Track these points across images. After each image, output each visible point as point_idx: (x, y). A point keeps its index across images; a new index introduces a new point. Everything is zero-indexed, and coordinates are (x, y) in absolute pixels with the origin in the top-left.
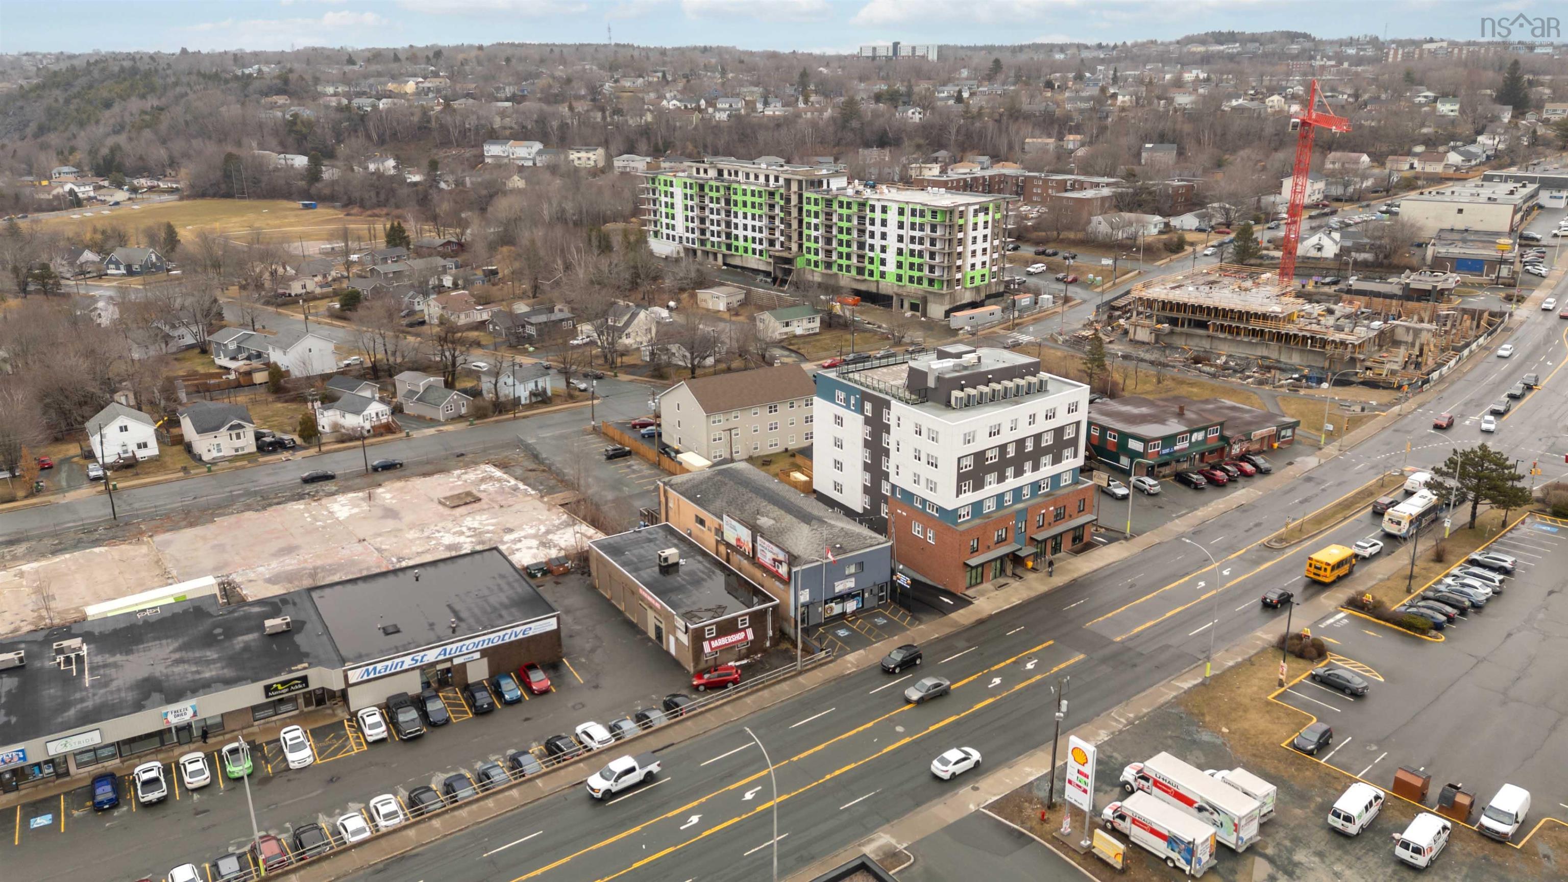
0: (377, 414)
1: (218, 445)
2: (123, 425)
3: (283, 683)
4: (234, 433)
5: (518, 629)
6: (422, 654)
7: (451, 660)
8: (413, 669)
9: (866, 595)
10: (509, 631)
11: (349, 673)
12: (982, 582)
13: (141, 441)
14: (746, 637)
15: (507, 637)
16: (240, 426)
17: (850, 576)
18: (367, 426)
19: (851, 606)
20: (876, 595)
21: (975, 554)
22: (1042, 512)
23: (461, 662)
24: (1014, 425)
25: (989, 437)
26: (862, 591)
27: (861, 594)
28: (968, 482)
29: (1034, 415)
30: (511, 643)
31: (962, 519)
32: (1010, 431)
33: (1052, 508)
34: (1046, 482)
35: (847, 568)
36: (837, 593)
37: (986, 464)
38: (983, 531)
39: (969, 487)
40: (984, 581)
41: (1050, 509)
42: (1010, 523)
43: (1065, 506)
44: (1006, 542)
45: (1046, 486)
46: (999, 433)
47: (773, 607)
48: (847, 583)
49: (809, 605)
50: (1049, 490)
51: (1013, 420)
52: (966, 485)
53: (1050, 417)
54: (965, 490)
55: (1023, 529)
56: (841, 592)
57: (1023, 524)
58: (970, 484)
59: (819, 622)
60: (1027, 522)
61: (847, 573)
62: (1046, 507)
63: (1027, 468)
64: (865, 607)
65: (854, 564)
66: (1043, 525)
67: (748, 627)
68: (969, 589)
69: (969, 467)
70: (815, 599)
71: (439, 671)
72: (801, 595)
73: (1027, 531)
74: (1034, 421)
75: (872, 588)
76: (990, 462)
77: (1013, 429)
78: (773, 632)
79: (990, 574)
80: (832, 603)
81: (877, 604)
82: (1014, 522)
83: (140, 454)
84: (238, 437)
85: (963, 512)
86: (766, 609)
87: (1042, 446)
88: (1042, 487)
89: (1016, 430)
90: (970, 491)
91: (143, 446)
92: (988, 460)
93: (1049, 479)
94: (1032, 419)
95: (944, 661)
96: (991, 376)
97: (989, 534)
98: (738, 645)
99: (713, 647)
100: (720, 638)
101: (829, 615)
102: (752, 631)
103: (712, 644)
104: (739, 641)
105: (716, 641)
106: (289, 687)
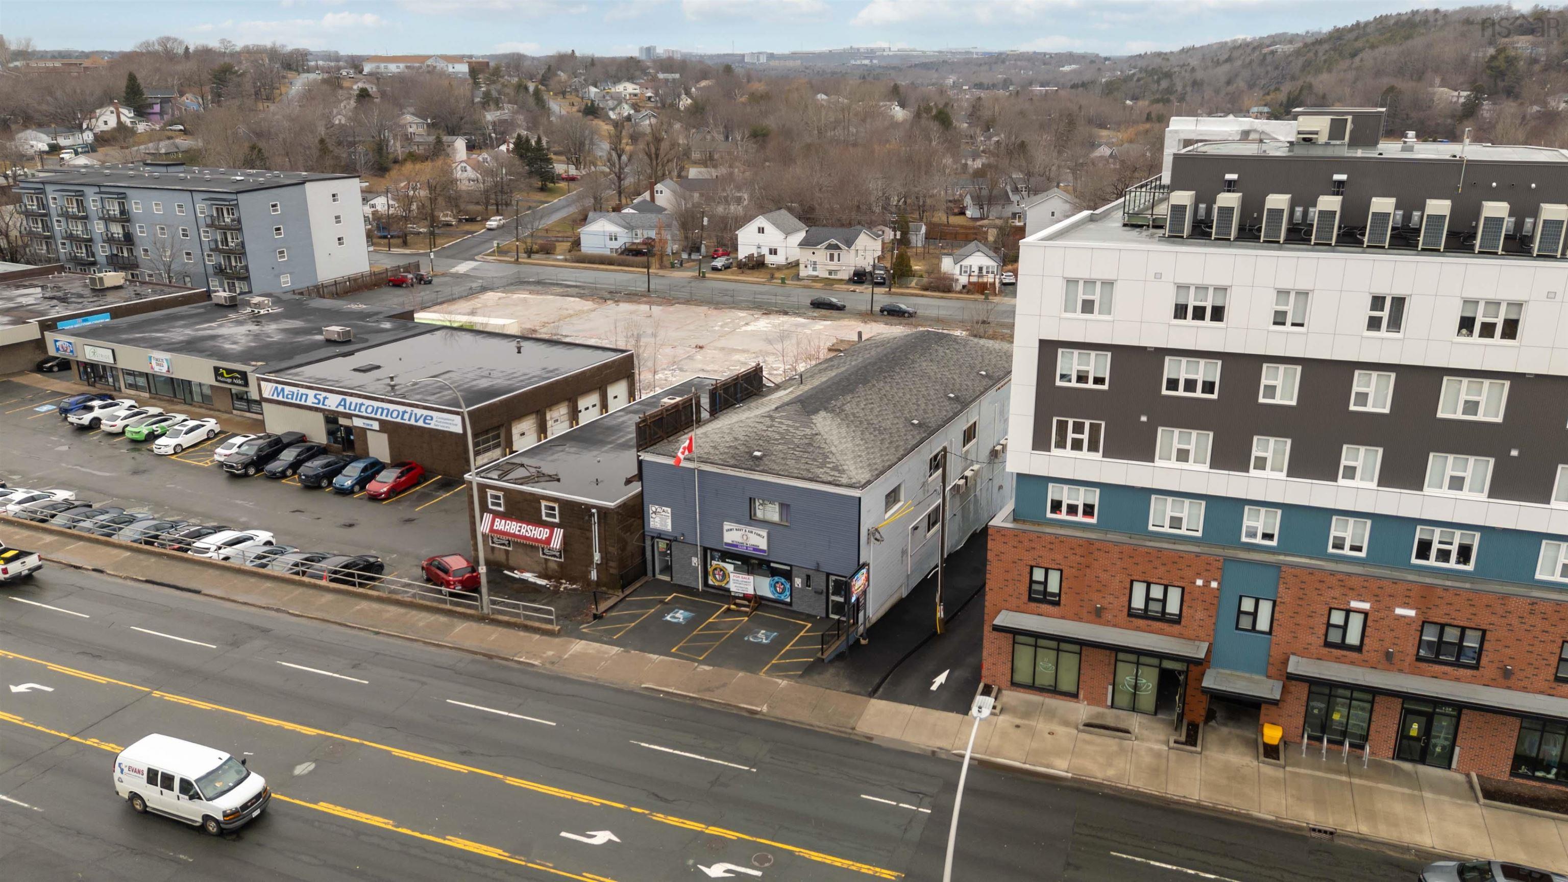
0: (981, 269)
1: (815, 263)
2: (761, 226)
3: (229, 371)
4: (829, 252)
5: (419, 412)
6: (324, 394)
7: (349, 416)
8: (317, 410)
9: (798, 582)
10: (409, 409)
11: (263, 383)
12: (1074, 696)
13: (773, 246)
14: (548, 540)
15: (406, 416)
16: (837, 247)
17: (764, 523)
18: (963, 280)
19: (763, 586)
20: (821, 593)
21: (1045, 607)
22: (1354, 604)
23: (361, 425)
24: (1289, 308)
25: (1175, 317)
26: (788, 568)
27: (788, 576)
28: (1087, 423)
29: (1399, 303)
30: (411, 427)
31: (1063, 516)
32: (1275, 323)
33: (1412, 613)
34: (1458, 538)
35: (757, 504)
36: (727, 544)
37: (1164, 392)
38: (1078, 559)
39: (1085, 437)
40: (1081, 696)
41: (1399, 611)
42: (1199, 582)
43: (1484, 632)
44: (1177, 627)
45: (1454, 549)
46: (1218, 314)
47: (600, 509)
48: (750, 535)
49: (672, 541)
50: (1470, 567)
51: (1283, 294)
52: (1078, 428)
53: (1488, 330)
54: (1074, 440)
55: (1263, 624)
56: (736, 546)
57: (1265, 608)
58: (1094, 429)
59: (693, 585)
60: (1277, 608)
61: (760, 514)
62: (1375, 598)
63: (1359, 464)
64: (795, 608)
65: (777, 504)
66: (1359, 649)
67: (558, 526)
68: (1018, 689)
69: (1091, 380)
70: (683, 535)
71: (341, 426)
72: (655, 513)
73: (1274, 634)
74: (1395, 323)
75: (810, 572)
76: (1181, 393)
77: (1289, 321)
78: (602, 558)
79: (1107, 689)
80: (724, 561)
81: (824, 615)
82: (1214, 585)
83: (770, 259)
84: (832, 258)
85: (1066, 495)
86: (589, 507)
87: (1440, 415)
88: (1435, 546)
89: (1302, 325)
90: (1093, 447)
91: (774, 252)
92: (1173, 384)
93: (1478, 535)
94: (1385, 314)
95: (647, 745)
96: (1343, 177)
97: (1104, 576)
98: (543, 549)
99: (495, 528)
100: (512, 520)
101: (717, 584)
102: (564, 536)
103: (496, 523)
104: (537, 540)
105: (503, 521)
106: (232, 378)
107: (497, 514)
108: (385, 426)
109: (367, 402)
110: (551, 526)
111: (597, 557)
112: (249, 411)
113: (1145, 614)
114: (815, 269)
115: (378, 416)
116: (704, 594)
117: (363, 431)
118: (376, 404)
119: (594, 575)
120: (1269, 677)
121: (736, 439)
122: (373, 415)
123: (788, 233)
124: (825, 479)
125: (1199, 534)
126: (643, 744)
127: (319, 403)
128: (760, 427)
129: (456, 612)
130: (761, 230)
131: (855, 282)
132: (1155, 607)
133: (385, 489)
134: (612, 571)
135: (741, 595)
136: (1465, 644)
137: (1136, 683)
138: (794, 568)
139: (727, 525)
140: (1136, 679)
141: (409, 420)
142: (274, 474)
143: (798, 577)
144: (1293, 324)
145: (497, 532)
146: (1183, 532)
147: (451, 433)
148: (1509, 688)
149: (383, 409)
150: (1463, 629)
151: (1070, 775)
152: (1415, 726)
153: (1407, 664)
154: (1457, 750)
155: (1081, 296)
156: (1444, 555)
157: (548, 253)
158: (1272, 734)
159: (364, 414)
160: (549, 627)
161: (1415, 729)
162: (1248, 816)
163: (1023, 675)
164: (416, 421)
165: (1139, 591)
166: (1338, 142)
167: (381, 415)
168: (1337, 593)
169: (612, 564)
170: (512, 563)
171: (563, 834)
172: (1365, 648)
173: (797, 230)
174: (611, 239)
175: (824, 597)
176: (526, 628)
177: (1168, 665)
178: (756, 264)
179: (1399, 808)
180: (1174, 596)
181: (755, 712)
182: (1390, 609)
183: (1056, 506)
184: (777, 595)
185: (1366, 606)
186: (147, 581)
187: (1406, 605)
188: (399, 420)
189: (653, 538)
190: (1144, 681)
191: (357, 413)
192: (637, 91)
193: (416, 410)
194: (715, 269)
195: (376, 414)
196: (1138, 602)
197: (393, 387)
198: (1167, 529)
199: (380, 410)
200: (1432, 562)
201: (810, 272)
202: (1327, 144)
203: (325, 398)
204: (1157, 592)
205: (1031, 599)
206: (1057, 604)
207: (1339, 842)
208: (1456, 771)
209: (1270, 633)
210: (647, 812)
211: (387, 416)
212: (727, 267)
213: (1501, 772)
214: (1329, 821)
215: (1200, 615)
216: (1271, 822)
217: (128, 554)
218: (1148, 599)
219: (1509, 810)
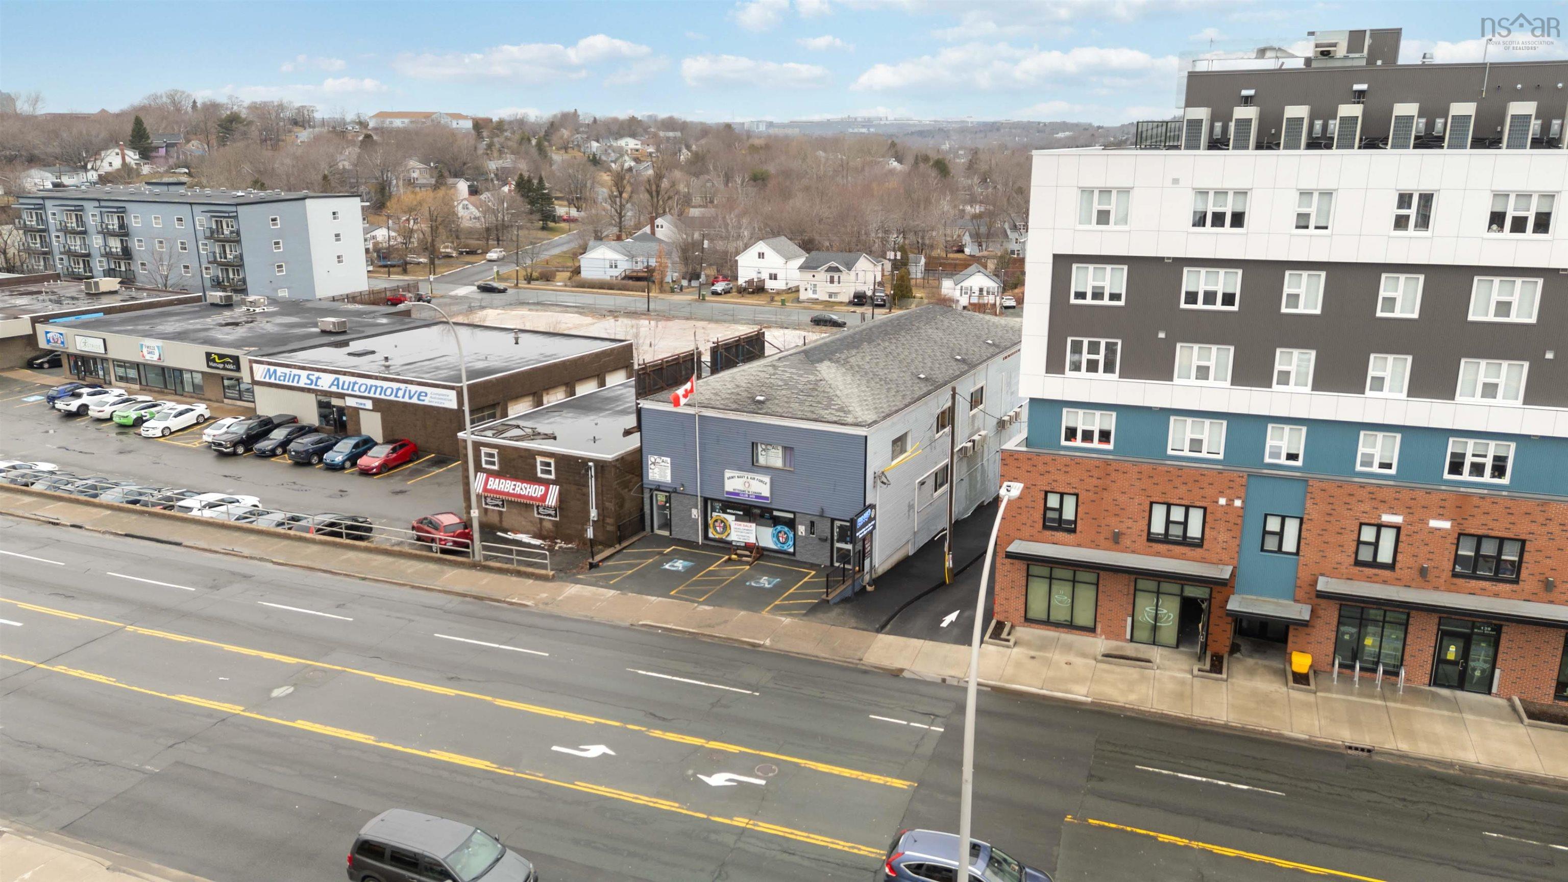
0: (981, 290)
1: (815, 286)
2: (761, 251)
3: (221, 356)
4: (829, 275)
5: (413, 388)
6: (317, 374)
7: (342, 396)
8: (309, 390)
9: (802, 530)
10: (403, 386)
12: (1092, 630)
13: (773, 272)
14: (544, 498)
15: (400, 393)
16: (837, 270)
17: (767, 469)
18: (964, 301)
19: (765, 537)
20: (826, 540)
21: (1060, 535)
22: (1386, 518)
23: (354, 405)
24: (1313, 210)
25: (1194, 225)
26: (791, 516)
27: (791, 524)
28: (1103, 342)
29: (1427, 199)
30: (405, 405)
31: (1078, 443)
32: (1297, 227)
33: (1446, 525)
34: (1492, 449)
35: (760, 449)
36: (728, 493)
37: (1183, 305)
38: (1095, 481)
39: (1101, 357)
40: (1099, 630)
41: (1434, 523)
42: (1222, 501)
43: (1523, 542)
44: (1199, 550)
45: (1489, 462)
46: (1238, 219)
47: (597, 462)
48: (752, 482)
49: (671, 492)
50: (1506, 481)
51: (1306, 194)
52: (1094, 348)
53: (1519, 225)
54: (1089, 361)
55: (1290, 545)
56: (738, 494)
57: (1292, 527)
58: (1110, 348)
59: (693, 538)
60: (1304, 526)
61: (762, 460)
62: (1409, 510)
63: (1387, 374)
64: (798, 557)
65: (780, 448)
66: (1391, 567)
67: (554, 482)
68: (1033, 625)
69: (1107, 296)
70: (683, 486)
71: (334, 406)
72: (654, 463)
73: (1301, 553)
74: (1424, 221)
75: (814, 519)
76: (1200, 306)
77: (1312, 224)
78: (599, 515)
79: (1126, 621)
80: (725, 512)
81: (828, 564)
82: (1238, 503)
83: (770, 285)
84: (832, 281)
85: (1080, 420)
86: (585, 461)
87: (1471, 318)
88: (1468, 461)
89: (1326, 228)
90: (1109, 368)
91: (774, 277)
92: (1192, 297)
93: (1513, 446)
94: (1412, 212)
95: (644, 673)
96: (1364, 87)
97: (1122, 499)
98: (538, 507)
99: (488, 487)
100: (505, 478)
101: (717, 536)
102: (560, 493)
103: (490, 483)
104: (532, 498)
105: (497, 480)
106: (224, 363)
107: (490, 473)
108: (380, 405)
109: (361, 381)
110: (546, 483)
111: (594, 514)
112: (241, 400)
113: (1165, 539)
114: (815, 292)
115: (372, 395)
116: (704, 547)
117: (356, 410)
118: (370, 382)
119: (590, 534)
120: (1296, 601)
121: (738, 386)
122: (366, 394)
123: (788, 259)
124: (830, 420)
125: (1221, 457)
126: (640, 672)
127: (311, 384)
128: (762, 375)
129: (446, 560)
130: (761, 255)
131: (855, 304)
132: (1176, 531)
133: (377, 464)
134: (609, 528)
135: (743, 544)
136: (1503, 557)
137: (1156, 614)
138: (798, 515)
139: (728, 473)
140: (1157, 610)
141: (403, 397)
142: (264, 452)
143: (802, 524)
144: (1317, 228)
145: (491, 491)
146: (1204, 455)
147: (446, 410)
148: (1551, 602)
149: (376, 387)
150: (1502, 540)
151: (1089, 700)
152: (1453, 649)
153: (1442, 581)
154: (1497, 672)
155: (1096, 207)
156: (1478, 469)
157: (548, 280)
158: (1301, 662)
159: (357, 393)
160: (543, 572)
161: (1452, 653)
162: (1280, 736)
163: (1038, 608)
164: (410, 398)
165: (1159, 513)
166: (1357, 55)
167: (375, 393)
168: (1366, 507)
169: (609, 520)
170: (505, 525)
171: (555, 748)
172: (1398, 565)
173: (796, 257)
174: (611, 267)
175: (828, 544)
176: (519, 574)
177: (1191, 592)
178: (757, 289)
179: (1440, 728)
180: (1196, 517)
181: (759, 646)
182: (1424, 521)
183: (1071, 433)
184: (779, 545)
185: (1398, 519)
186: (127, 535)
187: (1440, 516)
188: (392, 398)
189: (651, 490)
190: (1165, 611)
191: (350, 392)
192: (639, 147)
193: (410, 387)
194: (715, 293)
195: (369, 393)
196: (1158, 527)
197: (388, 367)
198: (1187, 453)
199: (373, 389)
200: (1466, 476)
201: (810, 295)
202: (1346, 57)
203: (318, 378)
204: (1177, 514)
205: (1045, 527)
206: (1074, 531)
207: (1377, 758)
208: (1497, 695)
209: (1297, 553)
210: (644, 729)
211: (380, 394)
212: (727, 292)
213: (1546, 697)
214: (1366, 741)
215: (1222, 537)
216: (1304, 741)
217: (109, 512)
218: (1168, 522)
219: (1556, 729)
